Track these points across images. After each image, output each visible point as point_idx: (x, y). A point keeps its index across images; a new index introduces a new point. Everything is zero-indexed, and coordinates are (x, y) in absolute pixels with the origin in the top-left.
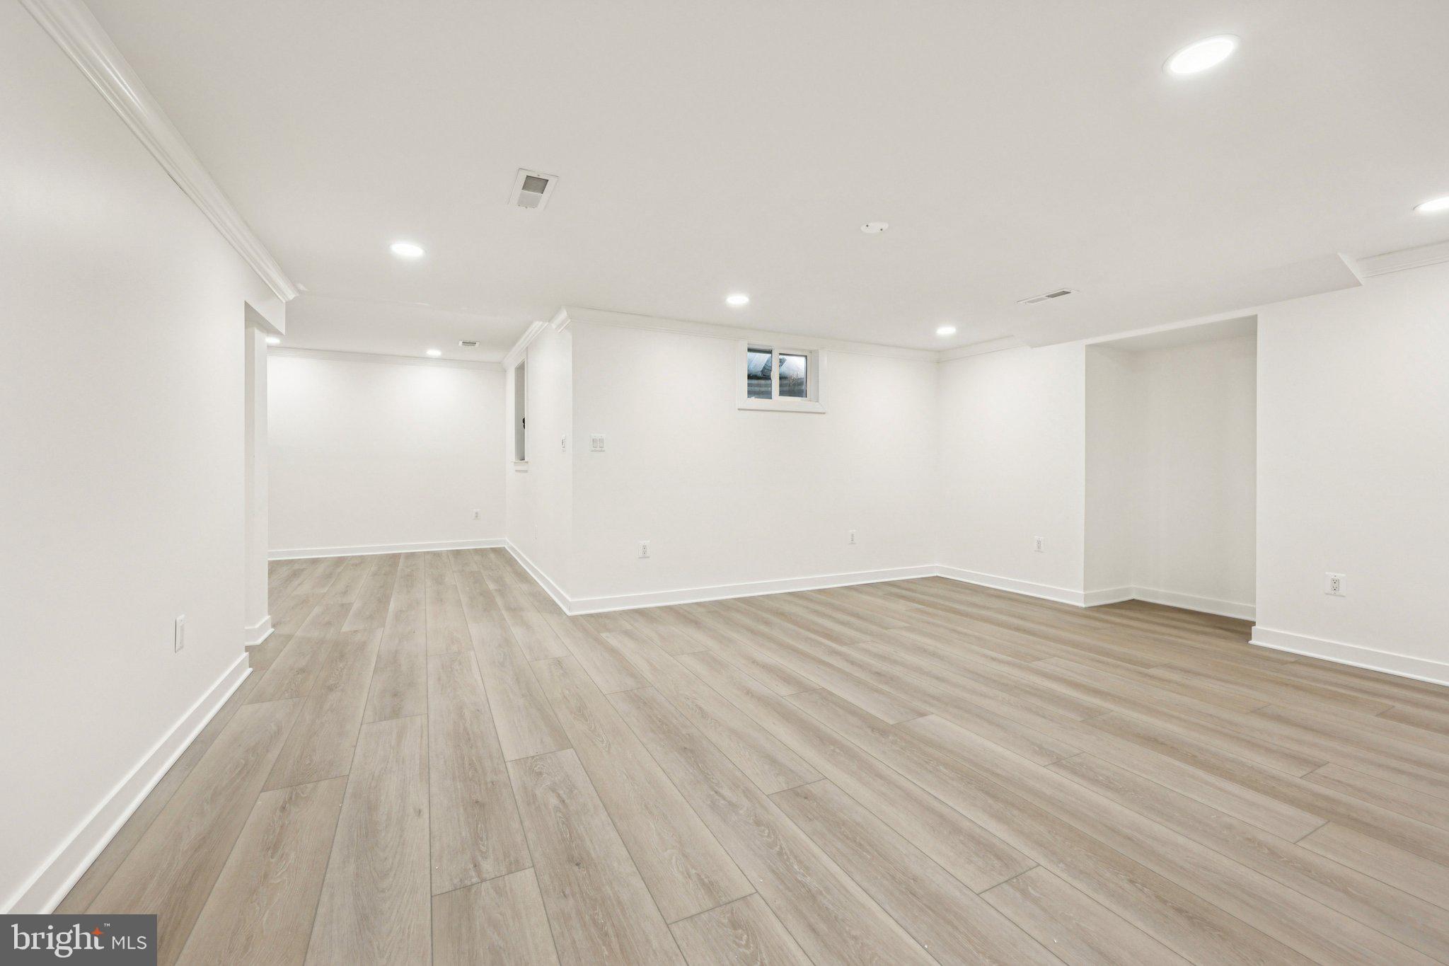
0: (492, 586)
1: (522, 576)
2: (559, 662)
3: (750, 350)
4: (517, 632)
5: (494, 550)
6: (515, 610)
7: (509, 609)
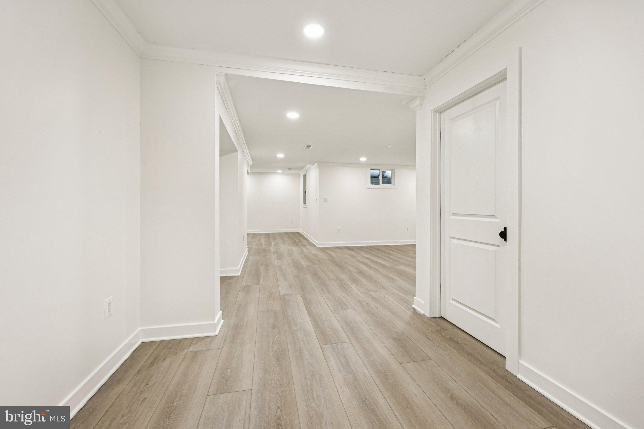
0: (297, 241)
1: (305, 239)
2: (315, 255)
3: (371, 170)
4: (305, 250)
5: (297, 233)
6: (304, 246)
7: (302, 245)
